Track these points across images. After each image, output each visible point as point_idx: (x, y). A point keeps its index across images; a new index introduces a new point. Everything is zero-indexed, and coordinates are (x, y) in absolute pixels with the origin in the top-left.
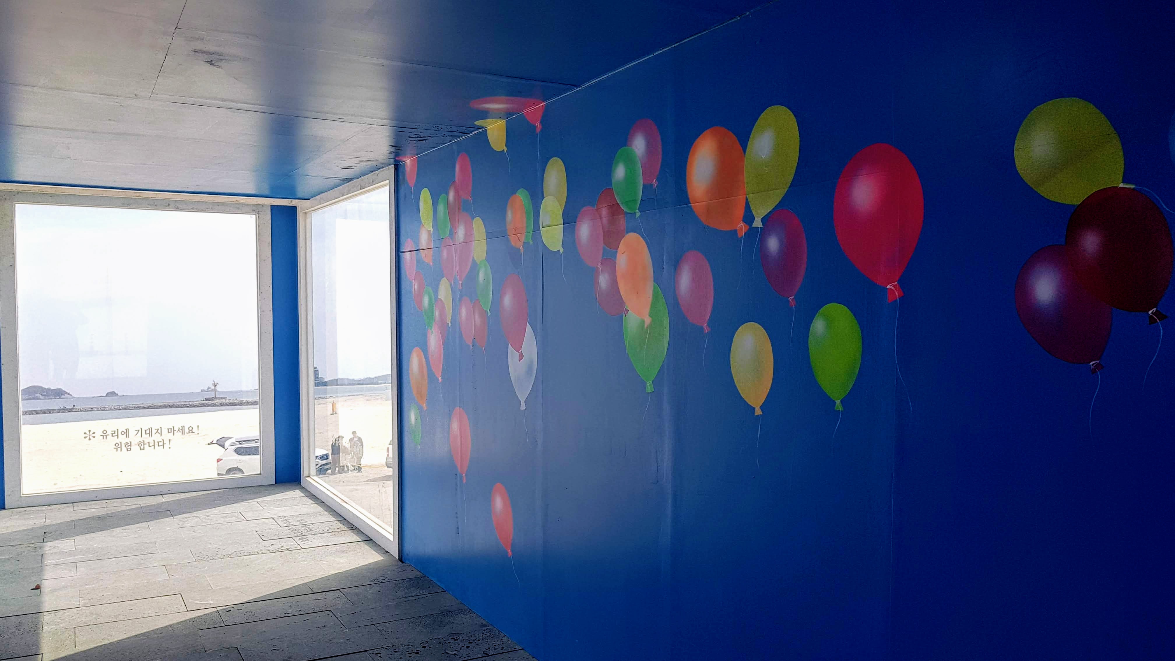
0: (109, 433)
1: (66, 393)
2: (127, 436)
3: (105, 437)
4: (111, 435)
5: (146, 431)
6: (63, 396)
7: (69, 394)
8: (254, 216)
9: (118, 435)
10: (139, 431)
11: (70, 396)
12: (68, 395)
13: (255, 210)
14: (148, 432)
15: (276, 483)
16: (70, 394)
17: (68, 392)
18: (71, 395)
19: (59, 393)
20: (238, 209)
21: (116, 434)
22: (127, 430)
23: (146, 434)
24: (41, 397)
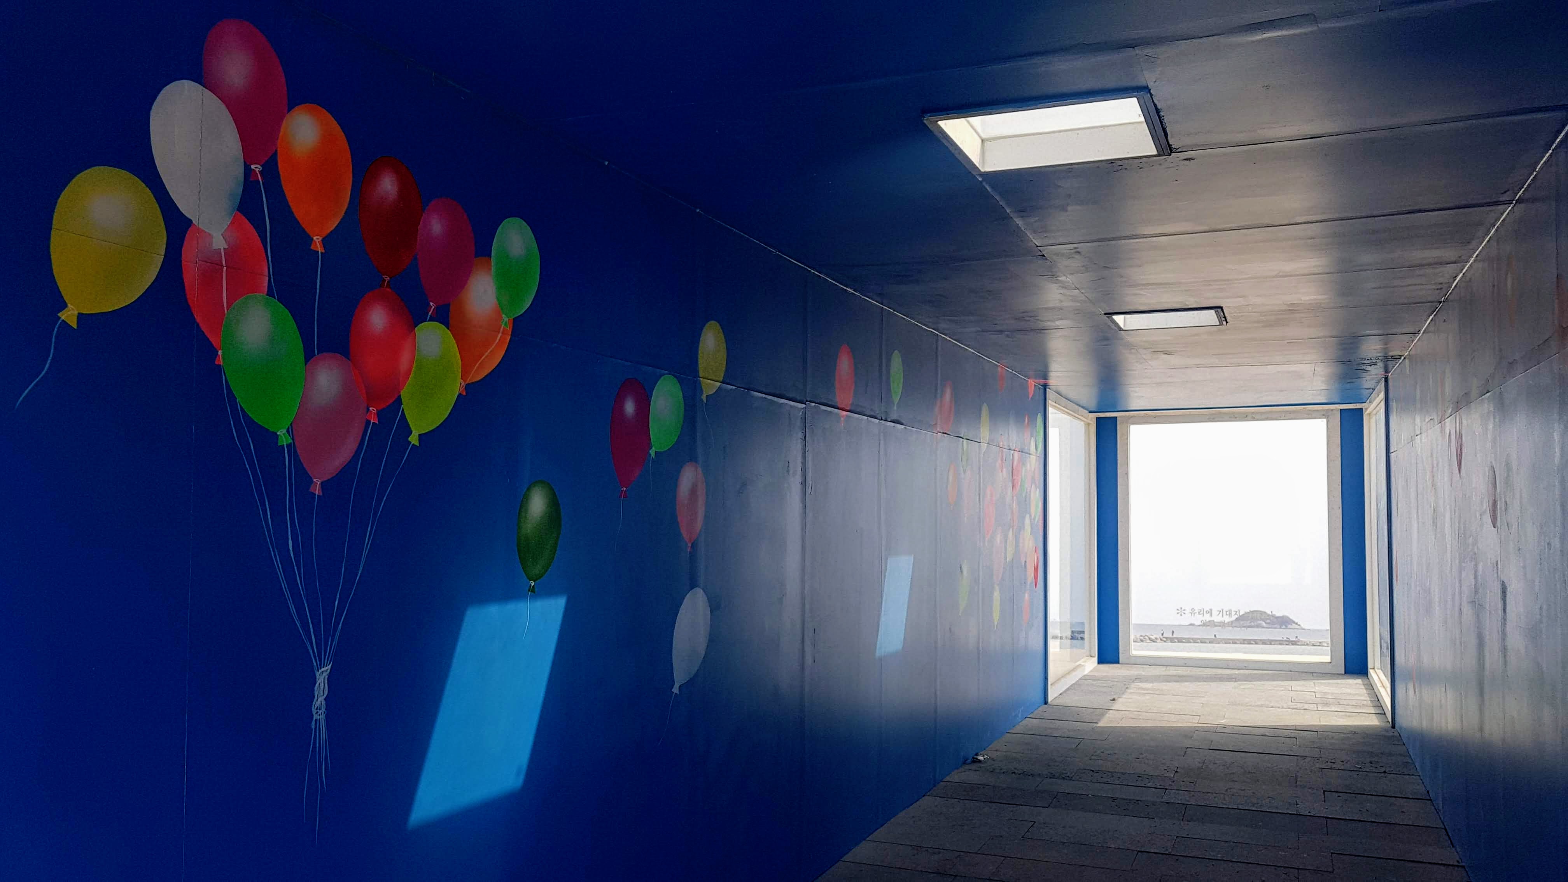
0: (1197, 611)
1: (1294, 622)
2: (1211, 615)
3: (1193, 614)
4: (1198, 613)
5: (1226, 612)
6: (1290, 626)
7: (1297, 624)
8: (1325, 420)
9: (1203, 614)
10: (1220, 611)
11: (1297, 627)
12: (1297, 626)
13: (1325, 415)
14: (1228, 613)
15: (1345, 673)
16: (1299, 623)
17: (1296, 621)
18: (1299, 625)
19: (1284, 622)
20: (1310, 416)
21: (1202, 612)
22: (1211, 610)
23: (1227, 615)
24: (1264, 624)
